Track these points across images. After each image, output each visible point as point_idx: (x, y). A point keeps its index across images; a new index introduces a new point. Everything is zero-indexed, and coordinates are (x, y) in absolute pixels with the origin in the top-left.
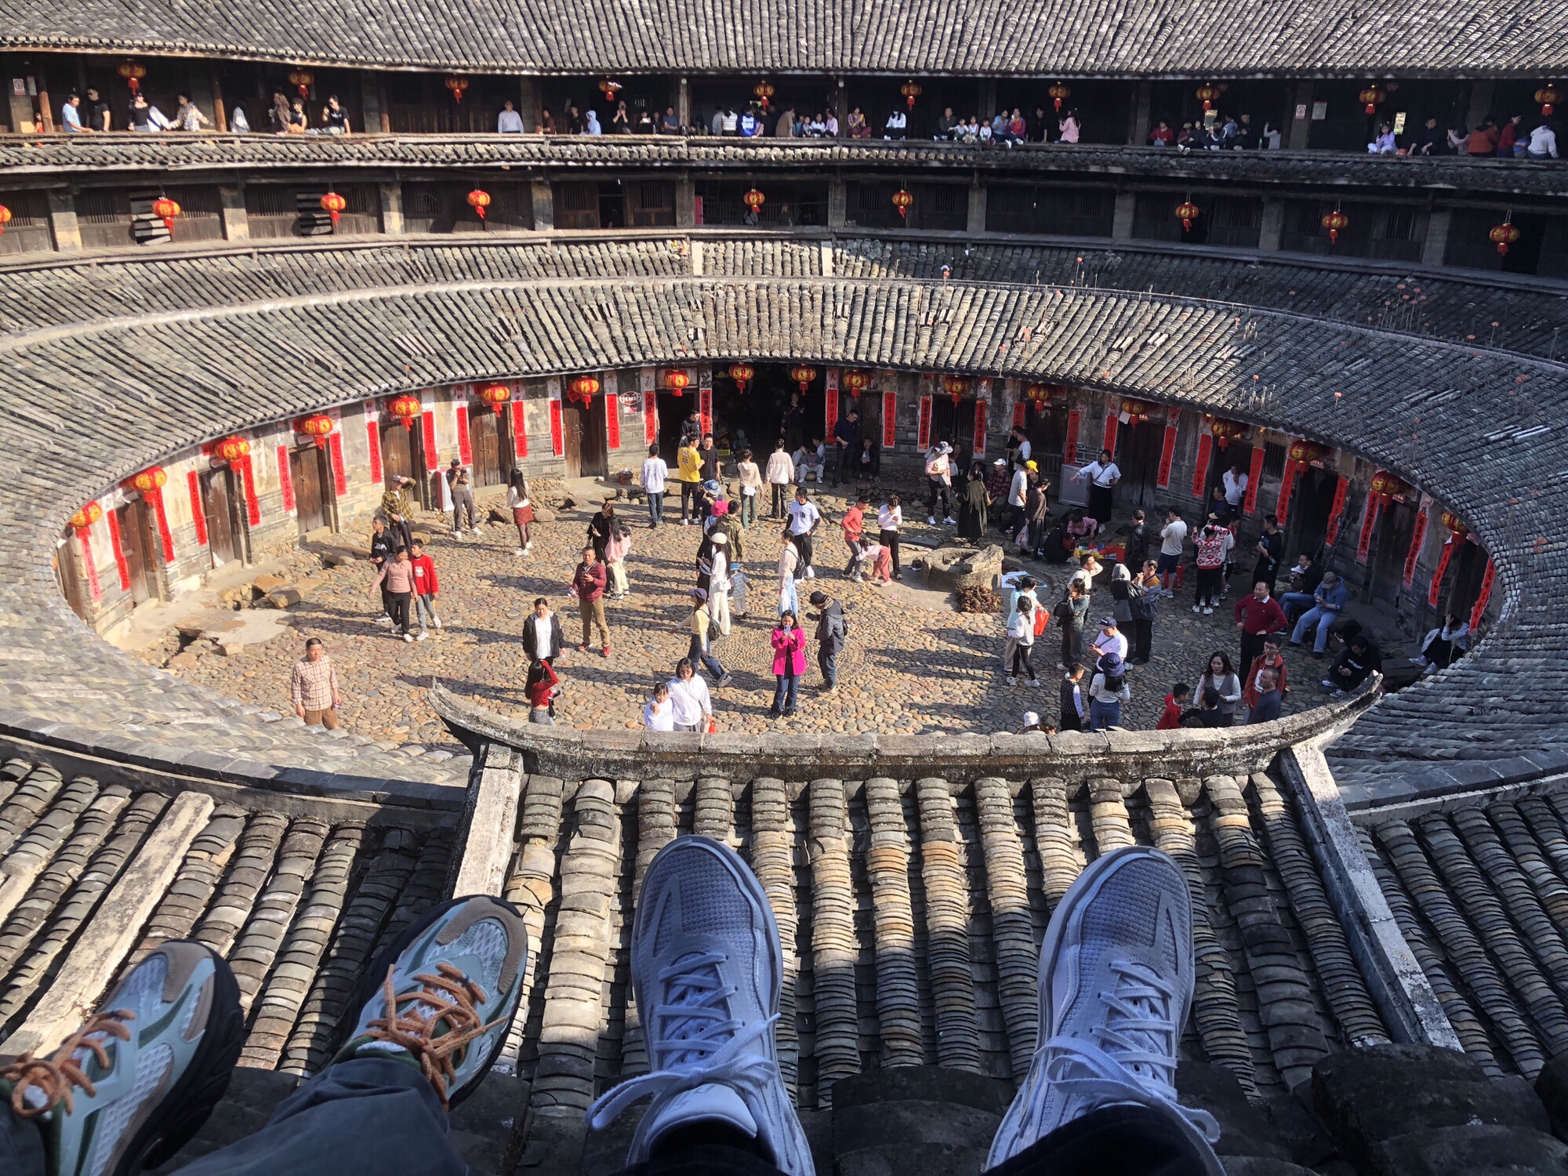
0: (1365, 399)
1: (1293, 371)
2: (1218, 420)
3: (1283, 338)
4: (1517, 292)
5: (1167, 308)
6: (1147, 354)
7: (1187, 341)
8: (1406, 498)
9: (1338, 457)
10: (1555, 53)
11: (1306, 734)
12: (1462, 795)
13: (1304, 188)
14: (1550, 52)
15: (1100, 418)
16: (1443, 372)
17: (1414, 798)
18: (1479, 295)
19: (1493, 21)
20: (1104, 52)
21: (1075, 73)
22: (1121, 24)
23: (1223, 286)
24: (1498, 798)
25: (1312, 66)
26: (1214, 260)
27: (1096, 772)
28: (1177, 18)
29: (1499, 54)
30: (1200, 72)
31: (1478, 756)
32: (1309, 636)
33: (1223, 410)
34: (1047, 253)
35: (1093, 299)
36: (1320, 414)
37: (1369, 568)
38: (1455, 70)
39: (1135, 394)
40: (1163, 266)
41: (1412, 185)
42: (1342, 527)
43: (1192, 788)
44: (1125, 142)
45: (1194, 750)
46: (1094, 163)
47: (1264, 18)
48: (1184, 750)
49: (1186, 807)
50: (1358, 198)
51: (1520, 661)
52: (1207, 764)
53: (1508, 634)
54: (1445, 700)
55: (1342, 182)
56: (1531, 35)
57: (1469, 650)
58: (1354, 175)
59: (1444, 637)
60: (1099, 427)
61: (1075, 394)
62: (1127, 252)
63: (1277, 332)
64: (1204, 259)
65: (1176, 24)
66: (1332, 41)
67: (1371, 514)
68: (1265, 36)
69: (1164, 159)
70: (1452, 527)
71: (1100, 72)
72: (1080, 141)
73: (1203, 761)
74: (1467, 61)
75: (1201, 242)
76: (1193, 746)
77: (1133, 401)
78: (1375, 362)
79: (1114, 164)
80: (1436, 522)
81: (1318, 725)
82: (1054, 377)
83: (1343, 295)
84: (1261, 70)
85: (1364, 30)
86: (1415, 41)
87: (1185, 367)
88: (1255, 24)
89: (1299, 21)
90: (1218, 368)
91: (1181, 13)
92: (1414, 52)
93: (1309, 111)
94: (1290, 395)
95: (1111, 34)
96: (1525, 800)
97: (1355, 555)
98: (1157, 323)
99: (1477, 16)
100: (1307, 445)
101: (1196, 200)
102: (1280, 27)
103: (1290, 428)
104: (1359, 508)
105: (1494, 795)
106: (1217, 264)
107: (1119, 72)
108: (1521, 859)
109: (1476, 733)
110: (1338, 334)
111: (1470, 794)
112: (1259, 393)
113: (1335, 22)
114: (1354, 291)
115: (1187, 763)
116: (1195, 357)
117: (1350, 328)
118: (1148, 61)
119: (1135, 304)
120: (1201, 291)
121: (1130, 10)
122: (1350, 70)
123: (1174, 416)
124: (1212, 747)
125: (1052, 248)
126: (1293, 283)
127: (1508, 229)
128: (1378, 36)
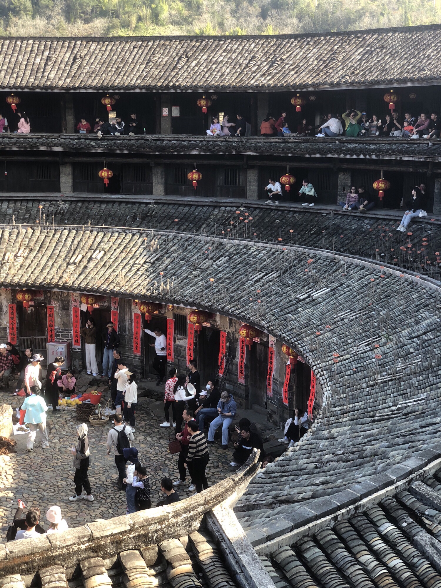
0: (228, 281)
1: (184, 267)
2: (143, 303)
3: (175, 248)
4: (300, 212)
5: (101, 234)
6: (92, 264)
7: (116, 254)
8: (261, 340)
9: (218, 318)
10: (298, 77)
11: (220, 499)
12: (319, 522)
13: (173, 157)
14: (295, 76)
15: (68, 309)
16: (269, 261)
17: (292, 529)
18: (280, 215)
19: (263, 59)
20: (40, 75)
21: (22, 88)
22: (48, 59)
23: (134, 219)
24: (339, 519)
25: (167, 85)
26: (127, 203)
27: (84, 555)
28: (83, 55)
29: (269, 78)
30: (101, 88)
31: (325, 494)
32: (218, 435)
33: (144, 296)
34: (19, 204)
35: (53, 232)
36: (203, 293)
37: (246, 386)
38: (246, 87)
39: (88, 291)
40: (95, 209)
41: (234, 153)
42: (227, 363)
43: (152, 553)
44: (61, 132)
45: (150, 525)
46: (42, 145)
47: (135, 56)
48: (143, 527)
49: (150, 567)
50: (205, 162)
51: (338, 429)
52: (160, 533)
53: (328, 415)
54: (301, 462)
55: (195, 152)
56: (284, 67)
57: (309, 428)
58: (201, 149)
59: (296, 423)
60: (68, 315)
61: (49, 295)
62: (72, 201)
63: (171, 244)
64: (120, 203)
65: (83, 59)
66: (176, 71)
67: (242, 352)
68: (137, 67)
69: (87, 141)
70: (289, 354)
71: (38, 87)
72: (31, 131)
73: (156, 531)
74: (252, 82)
75: (118, 192)
76: (148, 522)
77: (88, 296)
78: (230, 258)
79: (56, 145)
80: (279, 353)
81: (227, 491)
82: (33, 285)
83: (207, 219)
84: (137, 87)
85: (193, 64)
86: (222, 71)
87: (118, 271)
88: (131, 60)
89: (156, 58)
90: (138, 270)
91: (85, 52)
92: (223, 77)
93: (170, 111)
94: (185, 283)
95: (43, 64)
96: (354, 516)
97: (237, 379)
98: (96, 244)
99: (253, 56)
100: (199, 313)
101: (110, 167)
102: (145, 62)
103: (187, 303)
104: (235, 349)
105: (336, 517)
106: (129, 206)
107: (50, 87)
108: (358, 556)
109: (321, 480)
110: (207, 243)
111: (323, 519)
112: (165, 283)
113: (176, 59)
114: (212, 217)
115: (146, 535)
116: (123, 264)
117: (213, 239)
118: (68, 81)
119: (81, 233)
120: (122, 223)
121: (53, 50)
122: (189, 88)
123: (115, 303)
124: (161, 521)
125: (22, 201)
126: (176, 214)
127: (289, 177)
128: (202, 68)
